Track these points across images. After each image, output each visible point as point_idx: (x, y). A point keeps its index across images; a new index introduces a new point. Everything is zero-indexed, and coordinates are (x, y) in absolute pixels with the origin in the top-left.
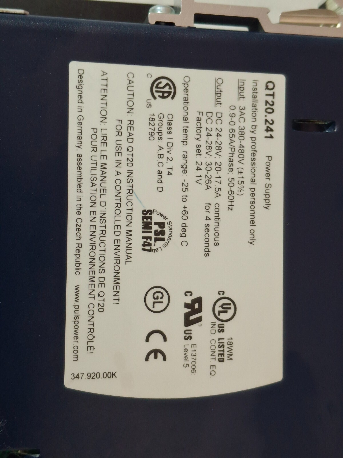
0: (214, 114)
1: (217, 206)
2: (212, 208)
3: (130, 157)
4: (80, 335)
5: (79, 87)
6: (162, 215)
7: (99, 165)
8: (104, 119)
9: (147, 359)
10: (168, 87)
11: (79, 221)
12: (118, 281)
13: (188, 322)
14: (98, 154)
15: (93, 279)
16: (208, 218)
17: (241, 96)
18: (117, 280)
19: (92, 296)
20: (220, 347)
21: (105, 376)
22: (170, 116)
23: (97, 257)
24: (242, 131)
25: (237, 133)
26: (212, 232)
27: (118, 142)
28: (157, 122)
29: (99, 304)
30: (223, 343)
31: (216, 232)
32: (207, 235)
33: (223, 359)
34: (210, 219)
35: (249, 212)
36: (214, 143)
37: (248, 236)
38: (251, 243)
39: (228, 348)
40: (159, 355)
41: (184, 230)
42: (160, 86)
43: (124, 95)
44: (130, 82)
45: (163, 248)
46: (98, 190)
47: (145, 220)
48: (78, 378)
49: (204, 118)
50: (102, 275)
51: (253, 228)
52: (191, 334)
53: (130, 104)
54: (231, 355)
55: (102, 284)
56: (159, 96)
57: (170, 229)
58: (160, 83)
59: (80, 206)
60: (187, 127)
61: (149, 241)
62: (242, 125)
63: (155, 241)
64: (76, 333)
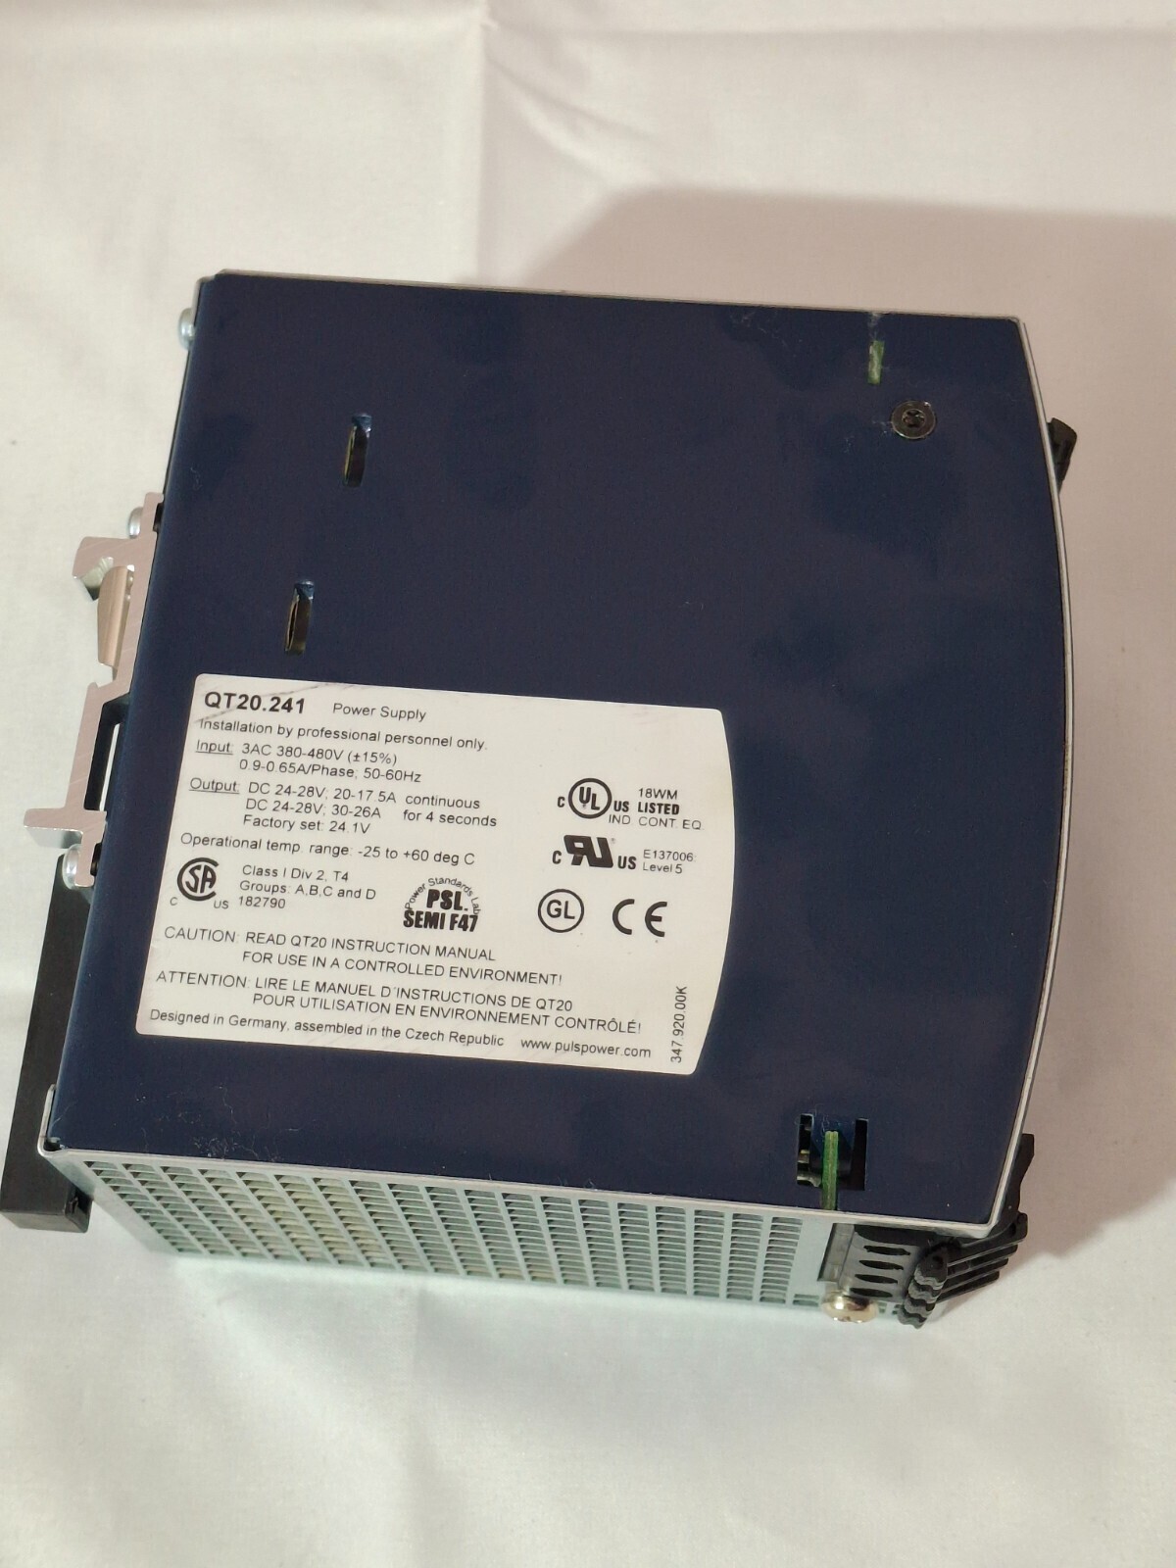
0: (251, 796)
1: (410, 800)
2: (414, 809)
3: (310, 941)
4: (607, 1044)
5: (181, 1019)
6: (416, 894)
7: (317, 995)
8: (239, 981)
9: (661, 934)
10: (197, 872)
11: (410, 1034)
12: (522, 975)
13: (606, 861)
14: (298, 995)
15: (514, 1016)
16: (430, 817)
17: (226, 749)
18: (521, 977)
19: (543, 1019)
20: (654, 809)
21: (682, 1006)
22: (247, 870)
23: (477, 1007)
24: (285, 751)
25: (288, 760)
26: (455, 812)
27: (283, 960)
28: (254, 893)
29: (558, 1009)
30: (646, 804)
31: (455, 803)
32: (459, 820)
33: (674, 806)
34: (431, 814)
35: (426, 747)
36: (301, 799)
37: (469, 750)
38: (481, 747)
39: (656, 796)
40: (656, 913)
41: (447, 857)
42: (193, 884)
43: (203, 945)
44: (181, 933)
45: (473, 897)
46: (361, 998)
47: (422, 923)
48: (679, 1051)
49: (256, 814)
50: (508, 1001)
51: (454, 743)
52: (625, 858)
53: (218, 936)
54: (669, 793)
55: (524, 1001)
56: (211, 886)
57: (442, 881)
58: (188, 884)
59: (386, 1030)
60: (268, 843)
61: (458, 919)
62: (275, 750)
63: (460, 908)
64: (601, 1050)
